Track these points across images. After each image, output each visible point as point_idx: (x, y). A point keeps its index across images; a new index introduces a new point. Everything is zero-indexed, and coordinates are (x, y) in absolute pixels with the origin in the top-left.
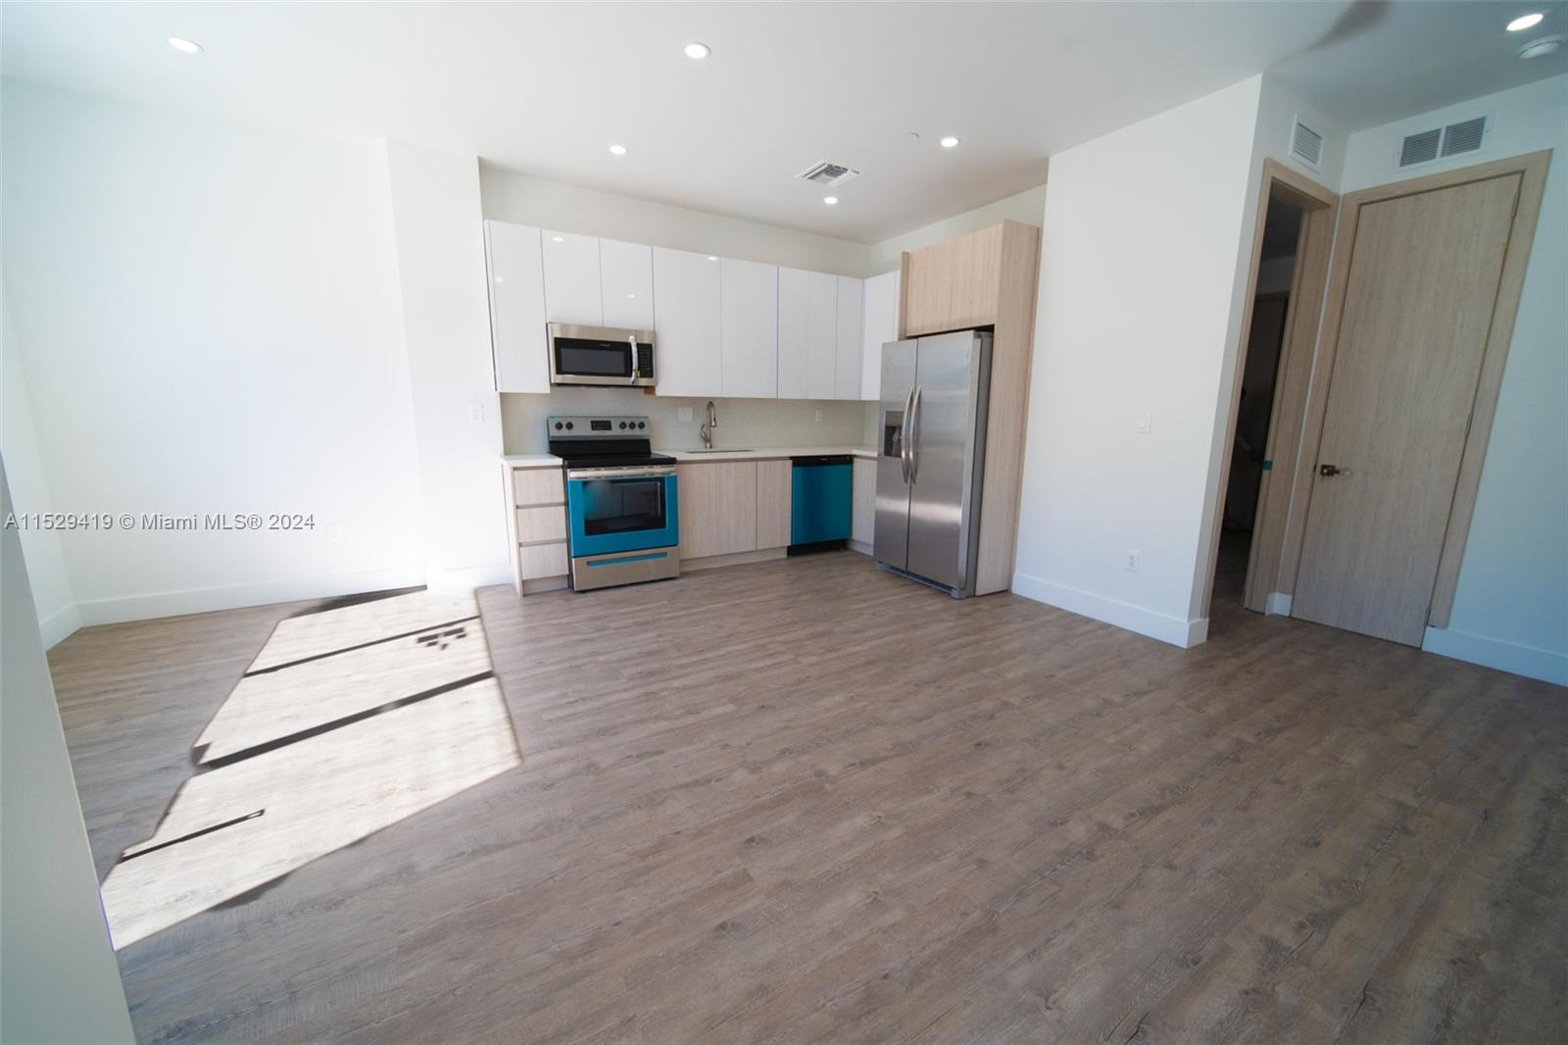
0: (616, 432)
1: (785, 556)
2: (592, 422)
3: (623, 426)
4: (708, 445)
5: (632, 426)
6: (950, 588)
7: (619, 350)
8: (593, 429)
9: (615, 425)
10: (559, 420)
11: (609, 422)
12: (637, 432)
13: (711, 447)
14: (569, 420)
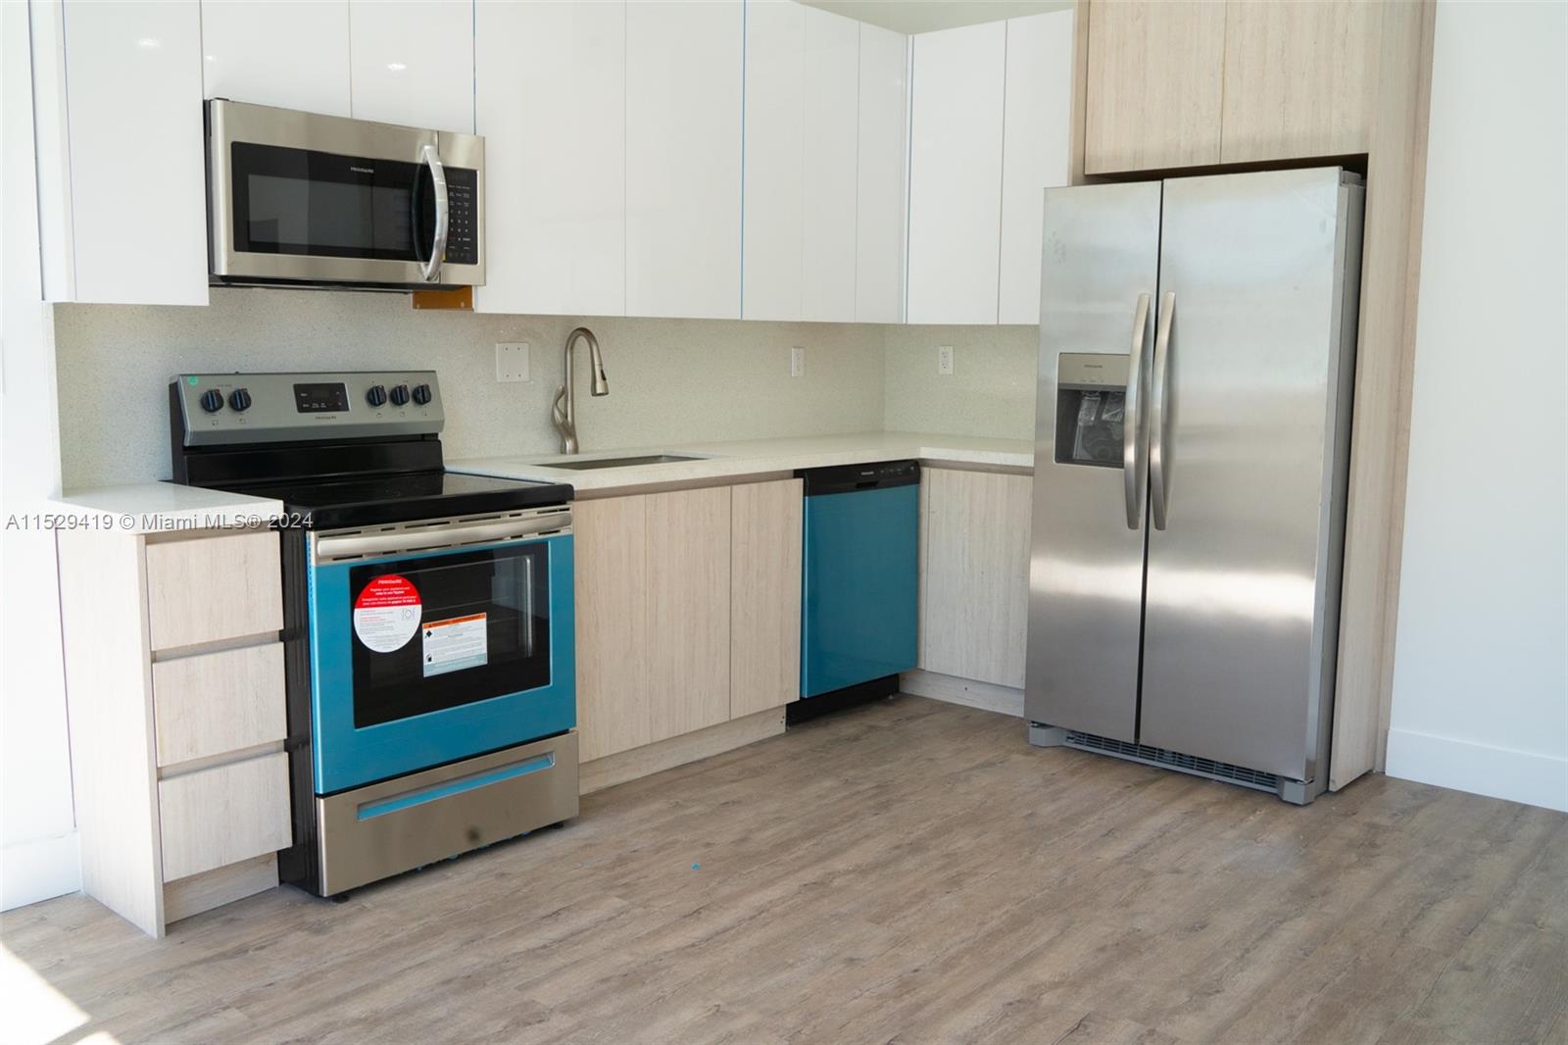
0: (357, 416)
1: (782, 728)
2: (299, 389)
3: (374, 397)
4: (569, 445)
5: (398, 397)
6: (1272, 779)
7: (395, 185)
8: (301, 409)
9: (355, 396)
10: (211, 385)
11: (341, 387)
12: (407, 418)
13: (576, 451)
14: (237, 384)
